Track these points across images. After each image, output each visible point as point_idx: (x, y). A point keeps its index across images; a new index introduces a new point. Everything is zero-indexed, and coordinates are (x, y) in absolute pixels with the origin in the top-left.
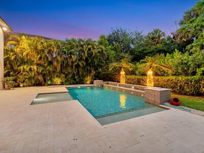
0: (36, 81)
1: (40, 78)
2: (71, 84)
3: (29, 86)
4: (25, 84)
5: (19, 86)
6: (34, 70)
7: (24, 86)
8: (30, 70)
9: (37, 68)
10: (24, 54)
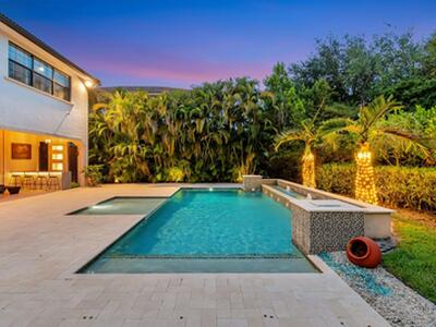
0: (138, 174)
1: (144, 167)
2: (202, 182)
3: (128, 182)
4: (121, 178)
5: (112, 182)
6: (132, 153)
7: (120, 182)
8: (127, 152)
9: (138, 149)
10: (116, 123)
